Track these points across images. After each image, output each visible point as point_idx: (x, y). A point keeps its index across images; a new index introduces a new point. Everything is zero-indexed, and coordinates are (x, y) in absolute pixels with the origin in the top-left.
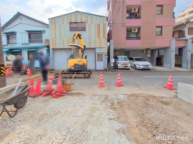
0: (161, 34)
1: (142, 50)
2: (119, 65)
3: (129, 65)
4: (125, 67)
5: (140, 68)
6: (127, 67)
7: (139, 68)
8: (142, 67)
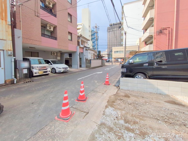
0: (71, 40)
1: (53, 52)
2: (34, 71)
3: (49, 69)
4: (44, 72)
5: (61, 71)
6: (47, 72)
7: (59, 71)
8: (62, 70)
